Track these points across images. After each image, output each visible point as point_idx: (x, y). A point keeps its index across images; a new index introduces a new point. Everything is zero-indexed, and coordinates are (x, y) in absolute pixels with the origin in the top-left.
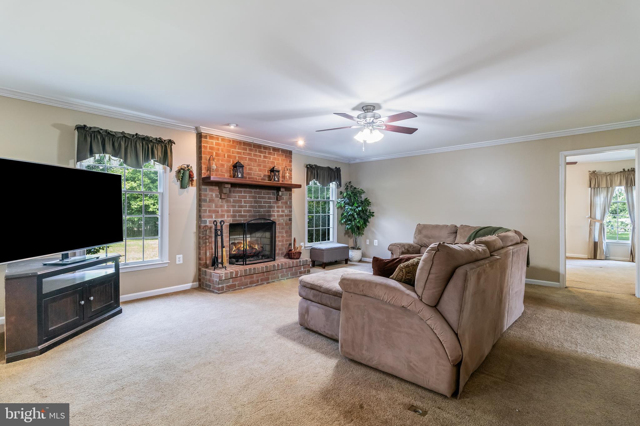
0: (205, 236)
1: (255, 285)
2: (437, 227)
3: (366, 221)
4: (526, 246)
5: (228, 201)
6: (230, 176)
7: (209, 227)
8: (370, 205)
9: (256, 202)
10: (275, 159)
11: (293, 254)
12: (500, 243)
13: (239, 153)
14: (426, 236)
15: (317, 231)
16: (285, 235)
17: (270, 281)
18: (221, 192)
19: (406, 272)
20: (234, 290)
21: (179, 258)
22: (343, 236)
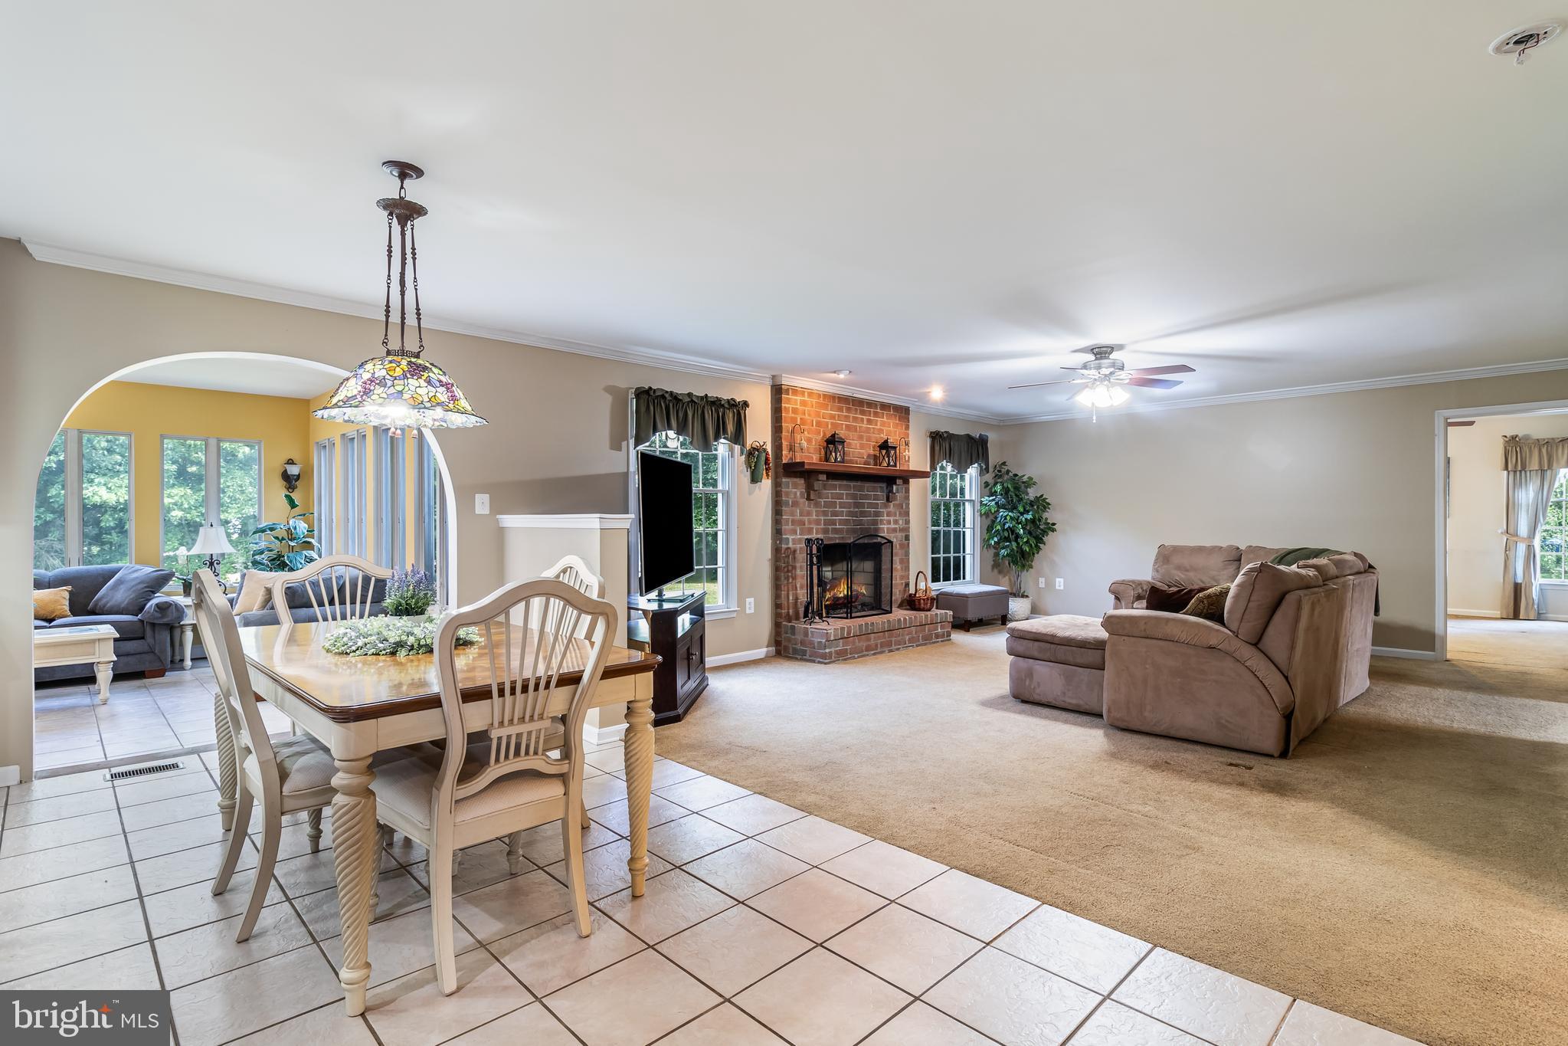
0: (788, 566)
1: (872, 652)
2: (1200, 549)
3: (1039, 540)
4: (1375, 578)
5: (817, 505)
6: (820, 460)
7: (792, 550)
8: (1049, 509)
9: (857, 505)
10: (883, 424)
11: (922, 601)
12: (1333, 570)
13: (832, 417)
14: (1179, 568)
15: (947, 560)
16: (899, 567)
17: (894, 647)
18: (809, 488)
19: (1209, 603)
20: (845, 660)
21: (750, 603)
22: (990, 570)
